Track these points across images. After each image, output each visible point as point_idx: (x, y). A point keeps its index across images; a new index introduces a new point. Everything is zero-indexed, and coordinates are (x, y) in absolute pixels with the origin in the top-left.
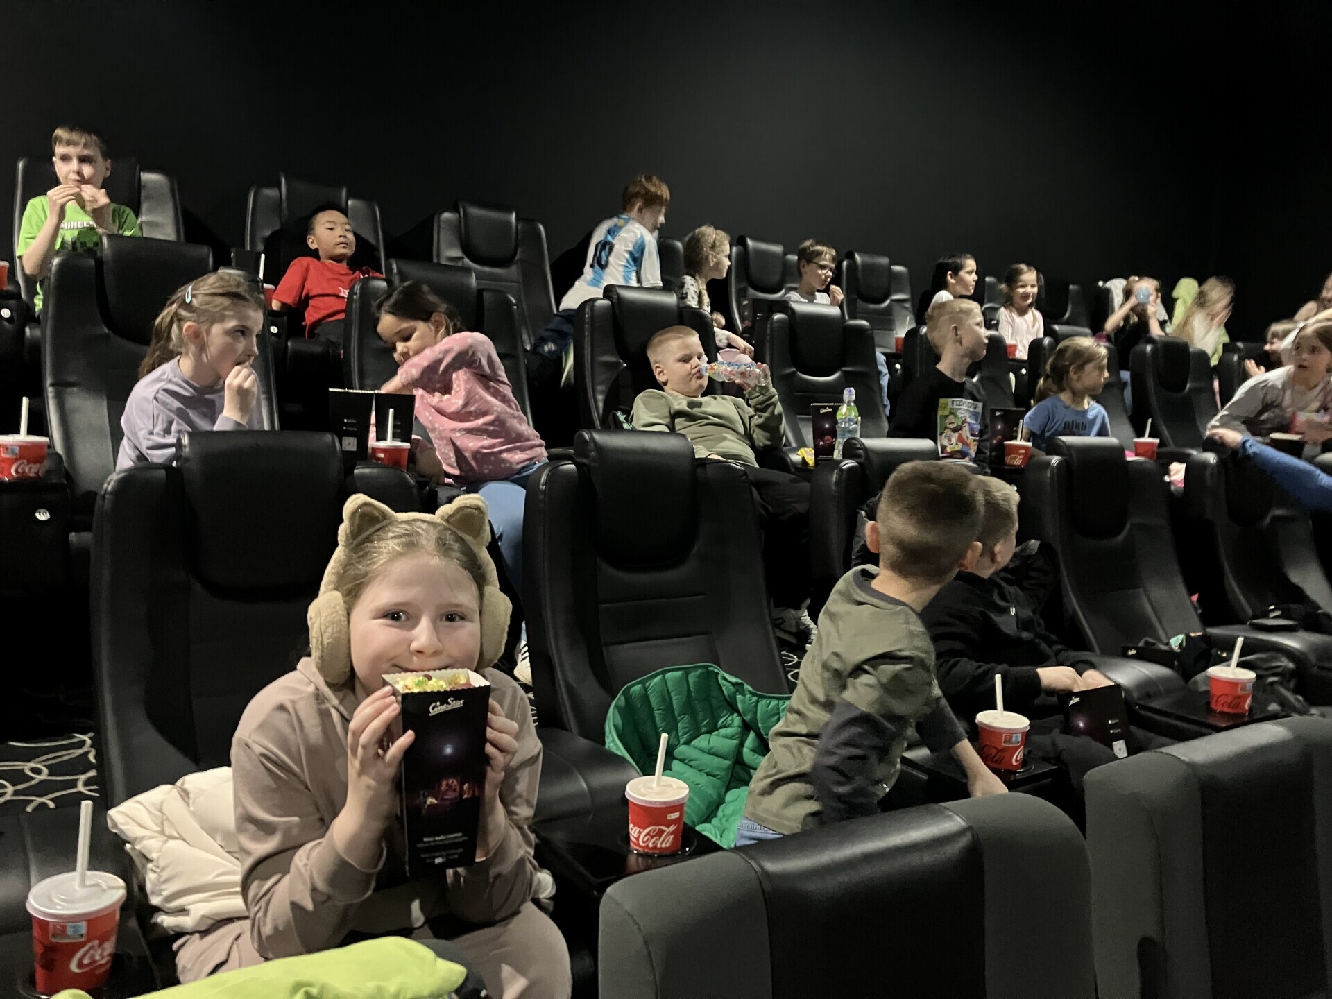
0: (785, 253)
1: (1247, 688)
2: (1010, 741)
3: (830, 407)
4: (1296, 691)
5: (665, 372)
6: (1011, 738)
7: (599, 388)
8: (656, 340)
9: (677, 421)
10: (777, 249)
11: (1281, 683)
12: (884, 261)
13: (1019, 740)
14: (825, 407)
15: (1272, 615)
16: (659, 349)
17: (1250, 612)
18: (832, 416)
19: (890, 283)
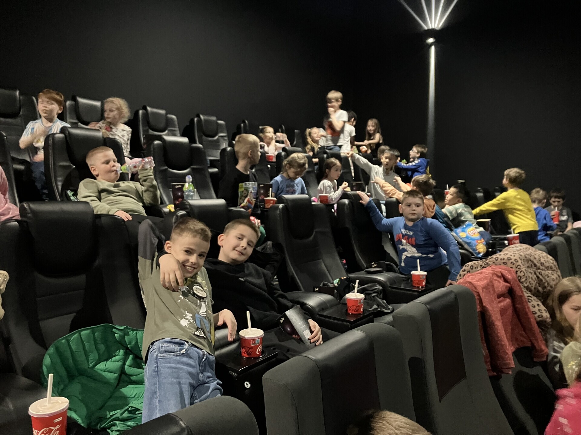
0: (167, 114)
1: (361, 302)
2: (254, 343)
3: (180, 185)
4: (383, 299)
5: (96, 169)
6: (255, 341)
7: (59, 179)
8: (90, 154)
9: (102, 194)
10: (163, 112)
11: (377, 296)
12: (214, 118)
13: (259, 342)
14: (178, 185)
15: (373, 266)
16: (92, 158)
17: (365, 266)
18: (181, 189)
19: (218, 129)
